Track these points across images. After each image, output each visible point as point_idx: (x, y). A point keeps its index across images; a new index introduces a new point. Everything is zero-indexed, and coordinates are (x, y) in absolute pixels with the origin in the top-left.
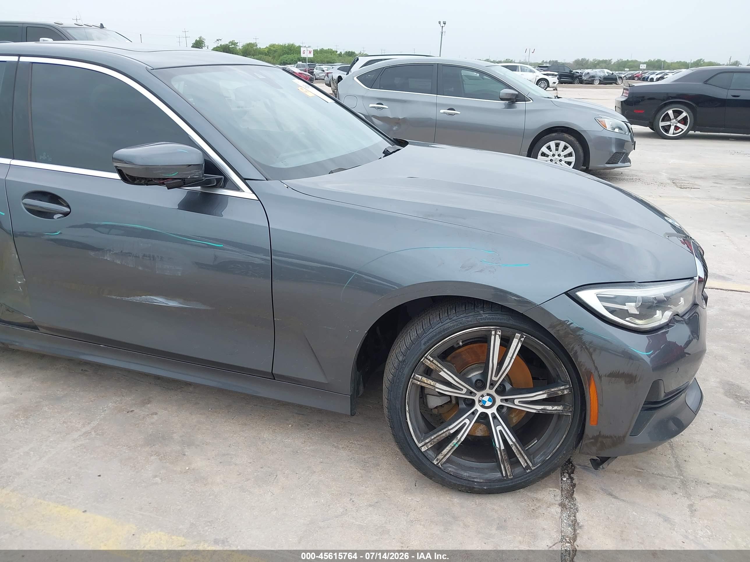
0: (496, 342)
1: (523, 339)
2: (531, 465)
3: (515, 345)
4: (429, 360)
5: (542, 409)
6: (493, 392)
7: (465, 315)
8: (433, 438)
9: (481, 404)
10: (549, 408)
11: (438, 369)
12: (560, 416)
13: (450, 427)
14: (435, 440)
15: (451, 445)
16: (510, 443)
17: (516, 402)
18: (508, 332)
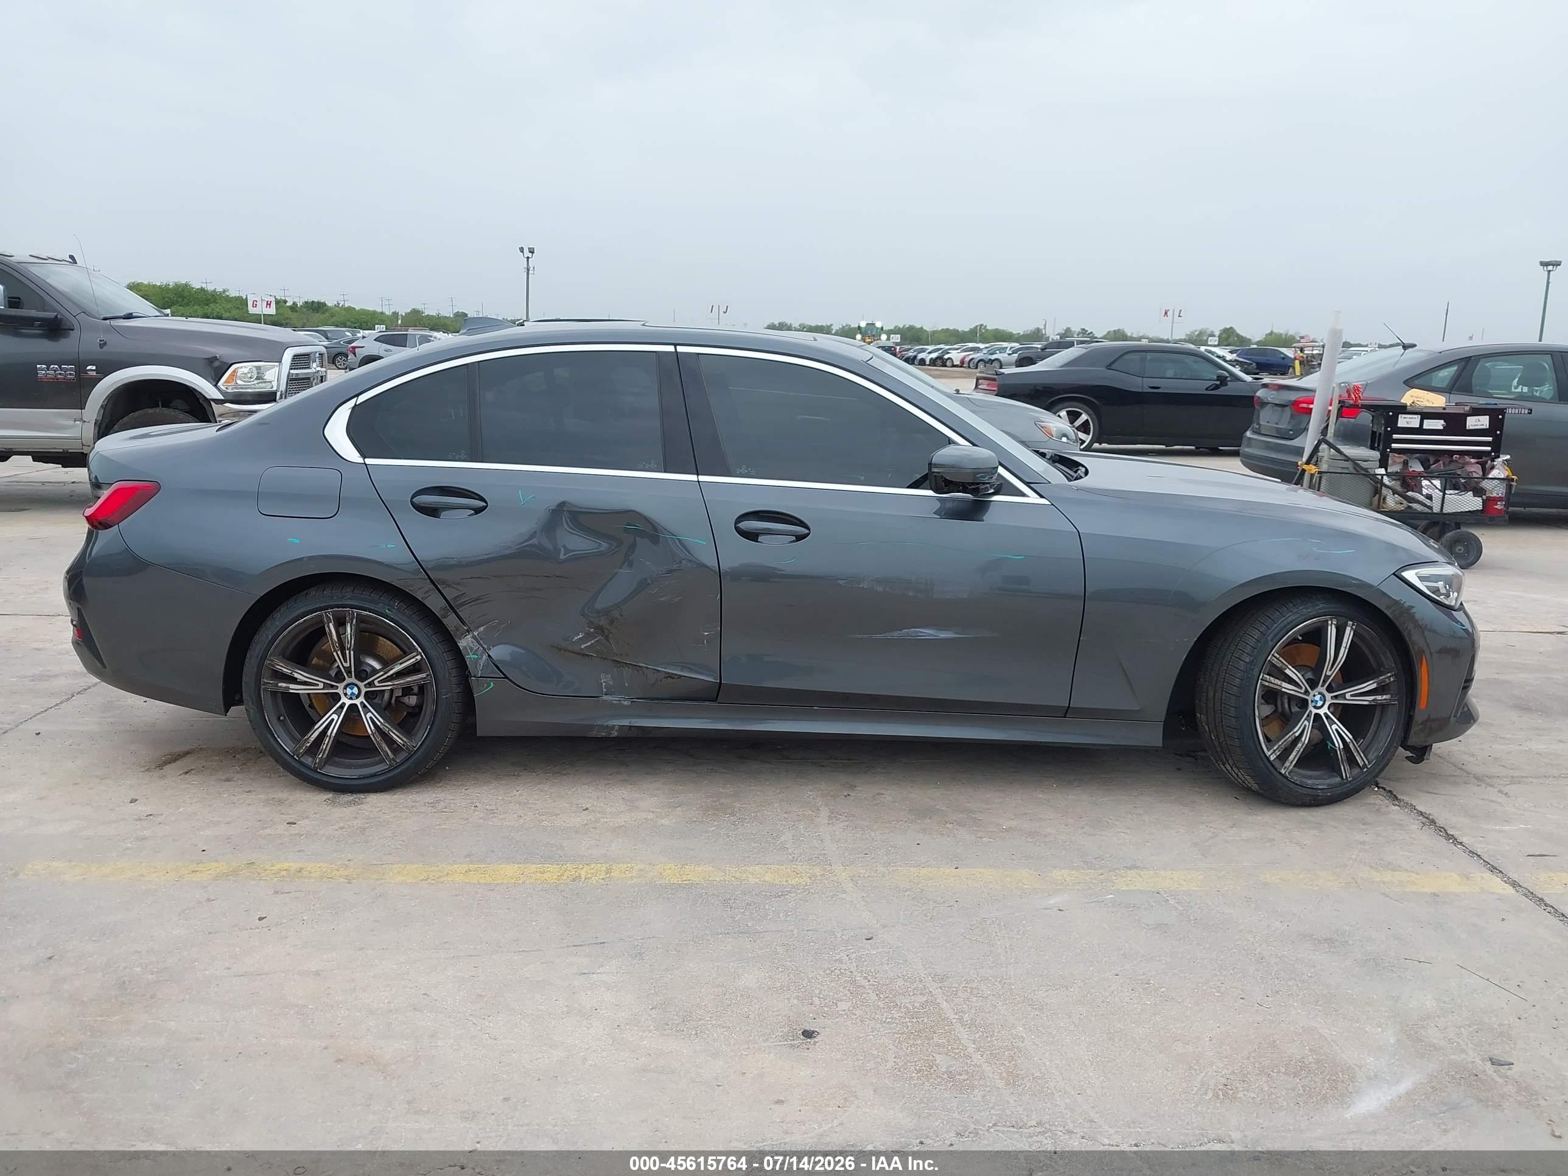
0: (1332, 632)
1: (1354, 627)
2: (1367, 763)
3: (1348, 635)
4: (1275, 657)
5: (1373, 700)
6: (1323, 690)
7: (1303, 607)
8: (1280, 743)
9: (1314, 704)
10: (1379, 697)
11: (1284, 667)
12: (1384, 706)
13: (1295, 730)
14: (1282, 746)
15: (1296, 749)
16: (1348, 740)
17: (1348, 696)
18: (1343, 620)
